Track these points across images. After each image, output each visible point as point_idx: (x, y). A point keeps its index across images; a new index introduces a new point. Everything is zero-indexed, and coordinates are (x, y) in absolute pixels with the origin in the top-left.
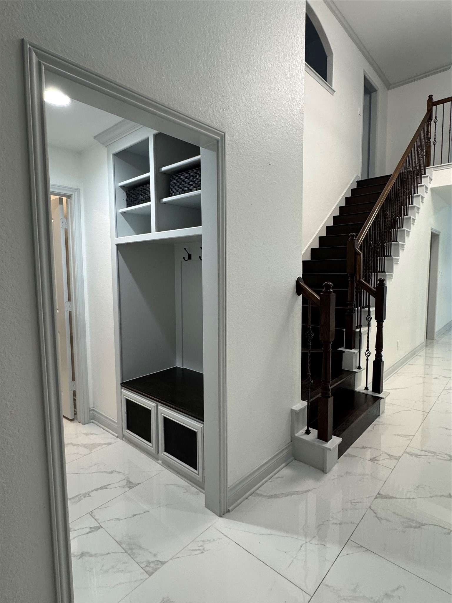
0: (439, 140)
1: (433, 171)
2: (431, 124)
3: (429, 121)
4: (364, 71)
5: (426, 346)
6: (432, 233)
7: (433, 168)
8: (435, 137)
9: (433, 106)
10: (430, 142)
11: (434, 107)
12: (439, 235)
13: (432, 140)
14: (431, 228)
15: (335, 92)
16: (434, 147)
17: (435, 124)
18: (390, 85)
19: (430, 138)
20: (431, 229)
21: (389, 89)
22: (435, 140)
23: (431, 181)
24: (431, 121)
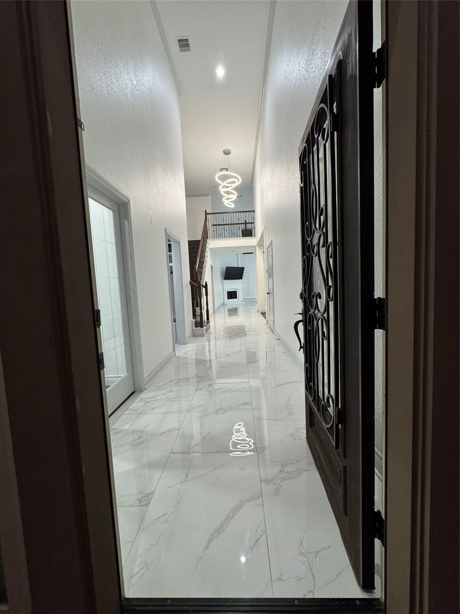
7: (209, 240)
8: (209, 227)
9: (207, 214)
10: (207, 229)
16: (209, 231)
22: (209, 229)
23: (209, 245)
24: (207, 220)
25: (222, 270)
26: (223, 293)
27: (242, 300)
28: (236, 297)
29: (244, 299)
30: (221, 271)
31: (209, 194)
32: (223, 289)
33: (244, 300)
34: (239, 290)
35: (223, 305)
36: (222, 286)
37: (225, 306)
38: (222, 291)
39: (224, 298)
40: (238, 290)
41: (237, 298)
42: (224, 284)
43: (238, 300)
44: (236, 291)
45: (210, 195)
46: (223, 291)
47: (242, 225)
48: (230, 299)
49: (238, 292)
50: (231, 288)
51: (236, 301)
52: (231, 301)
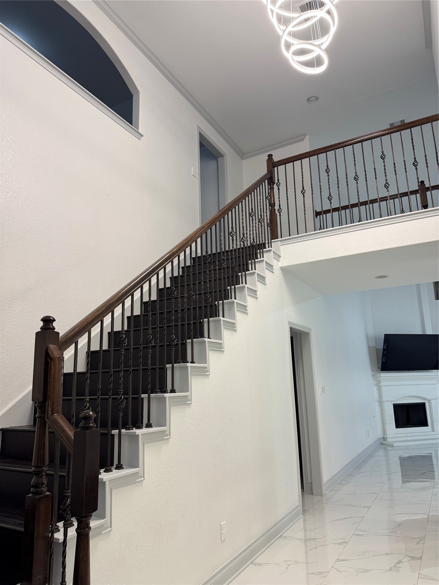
0: (284, 207)
1: (281, 245)
2: (273, 188)
3: (271, 185)
4: (199, 127)
5: (304, 511)
6: (291, 329)
7: (280, 242)
8: (279, 203)
9: (274, 167)
10: (275, 210)
11: (276, 168)
12: (309, 333)
13: (277, 207)
14: (289, 322)
15: (142, 136)
16: (280, 215)
17: (278, 188)
18: (244, 154)
19: (275, 206)
20: (289, 324)
21: (243, 158)
22: (280, 208)
23: (279, 259)
24: (273, 185)
25: (373, 344)
26: (382, 410)
28: (424, 423)
30: (369, 348)
31: (305, 135)
32: (380, 396)
34: (433, 402)
35: (382, 444)
36: (375, 388)
37: (389, 448)
38: (377, 404)
39: (384, 424)
40: (429, 401)
41: (426, 425)
42: (382, 384)
43: (433, 431)
44: (423, 405)
45: (307, 137)
46: (381, 403)
47: (413, 197)
48: (403, 426)
49: (430, 408)
50: (405, 396)
51: (424, 434)
52: (409, 435)
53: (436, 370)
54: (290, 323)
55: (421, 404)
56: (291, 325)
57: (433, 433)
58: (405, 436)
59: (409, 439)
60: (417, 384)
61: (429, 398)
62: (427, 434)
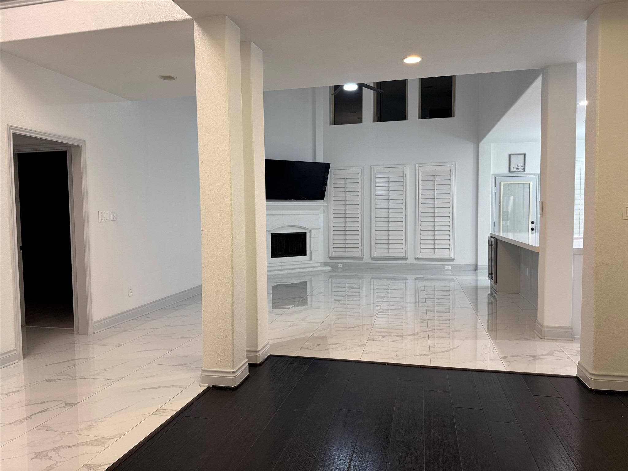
14: (8, 126)
27: (322, 261)
28: (303, 252)
29: (331, 258)
33: (328, 260)
34: (314, 232)
40: (310, 231)
41: (305, 254)
43: (311, 260)
44: (304, 235)
48: (281, 256)
49: (311, 238)
50: (284, 225)
51: (301, 263)
52: (283, 264)
53: (322, 200)
54: (10, 127)
55: (303, 233)
56: (13, 131)
57: (310, 262)
58: (280, 265)
59: (283, 268)
60: (299, 213)
61: (310, 228)
62: (303, 263)
